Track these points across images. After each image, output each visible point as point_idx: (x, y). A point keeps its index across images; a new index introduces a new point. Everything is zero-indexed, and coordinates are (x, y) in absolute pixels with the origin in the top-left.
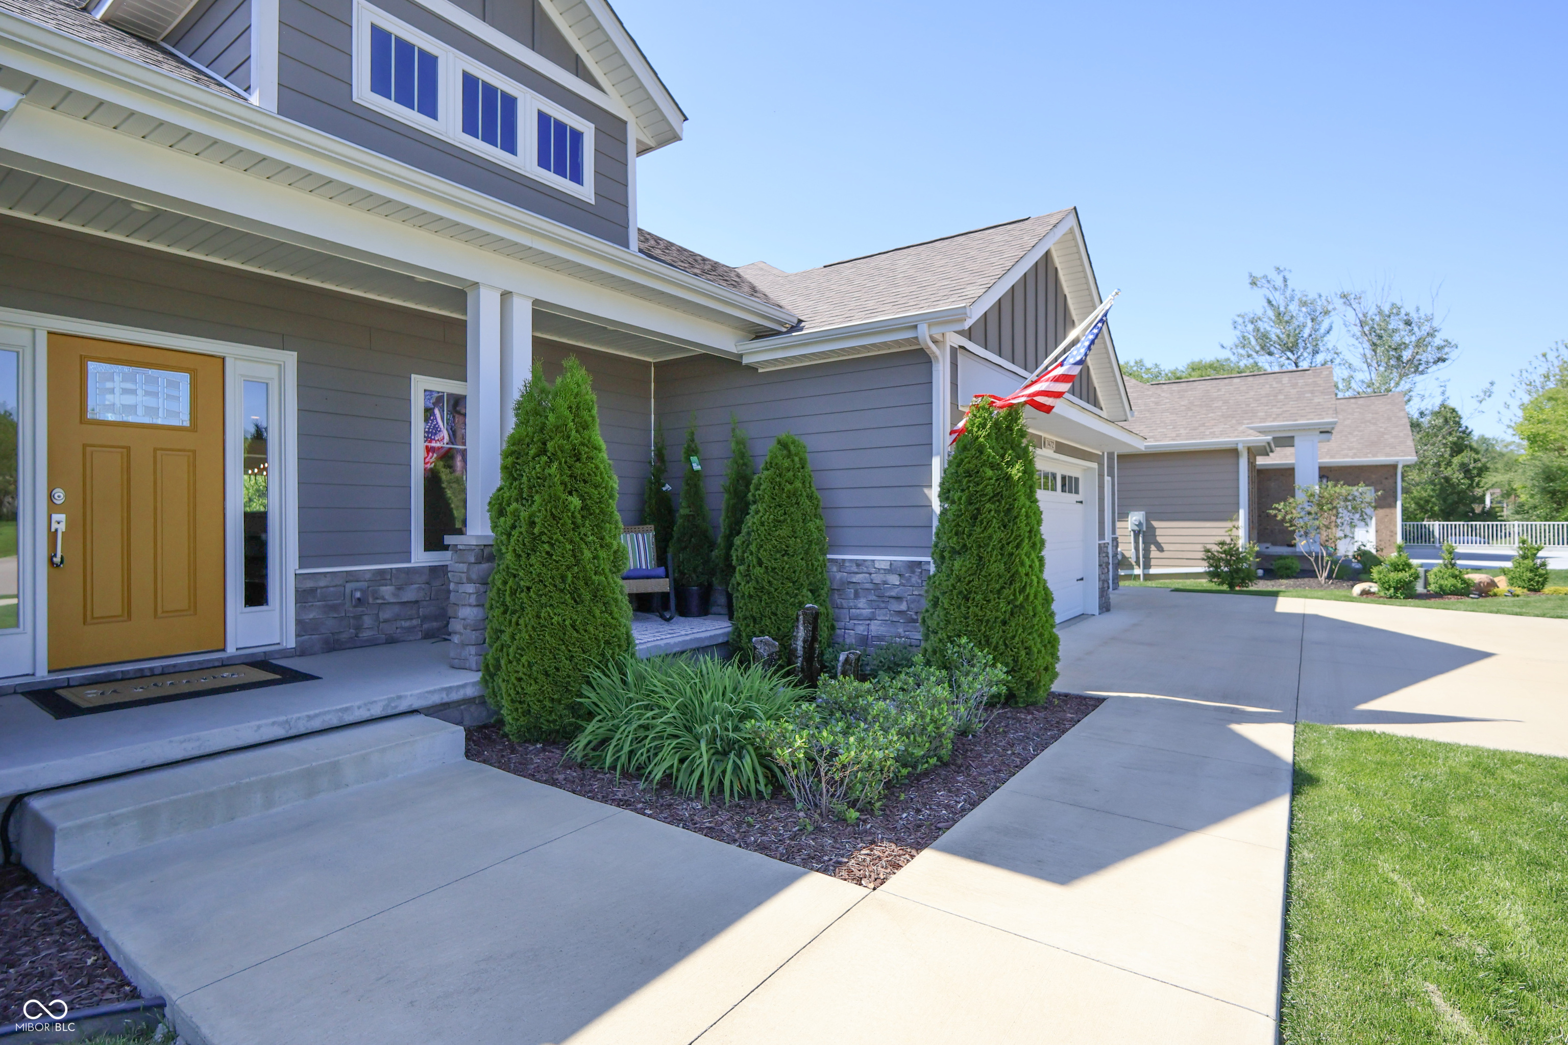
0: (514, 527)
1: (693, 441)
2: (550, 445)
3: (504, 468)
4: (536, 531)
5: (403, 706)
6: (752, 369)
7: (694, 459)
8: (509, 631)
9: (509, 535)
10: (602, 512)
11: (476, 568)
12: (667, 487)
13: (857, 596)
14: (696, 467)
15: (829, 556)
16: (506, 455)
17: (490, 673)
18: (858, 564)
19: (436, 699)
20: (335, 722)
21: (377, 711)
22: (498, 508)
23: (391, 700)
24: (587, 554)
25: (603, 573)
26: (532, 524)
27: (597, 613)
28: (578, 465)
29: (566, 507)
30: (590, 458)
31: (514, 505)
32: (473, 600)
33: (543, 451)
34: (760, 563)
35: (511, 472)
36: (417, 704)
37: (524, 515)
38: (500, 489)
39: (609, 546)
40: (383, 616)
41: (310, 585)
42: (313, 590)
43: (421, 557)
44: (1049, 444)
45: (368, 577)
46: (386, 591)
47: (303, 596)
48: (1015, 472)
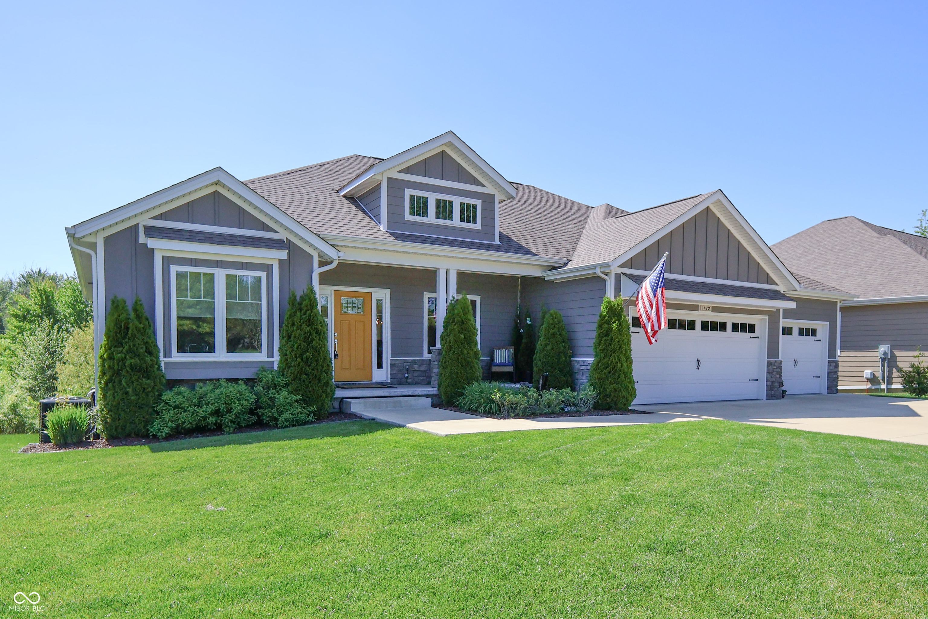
0: (446, 343)
1: (528, 312)
2: (455, 319)
3: (443, 326)
4: (451, 344)
5: (417, 394)
6: (550, 282)
7: (528, 319)
8: (444, 373)
9: (444, 346)
10: (471, 339)
11: (438, 356)
12: (522, 331)
14: (529, 322)
15: (572, 359)
16: (444, 322)
17: (439, 386)
19: (425, 393)
20: (400, 395)
21: (410, 393)
22: (442, 338)
23: (413, 391)
24: (465, 352)
25: (470, 358)
26: (450, 342)
27: (468, 370)
28: (463, 325)
29: (459, 337)
30: (467, 323)
31: (446, 337)
32: (437, 366)
33: (453, 321)
34: (540, 360)
35: (445, 327)
36: (420, 393)
37: (448, 340)
38: (442, 333)
39: (473, 350)
40: (415, 375)
41: (394, 363)
42: (394, 364)
43: (426, 356)
44: (704, 308)
45: (410, 361)
46: (416, 366)
47: (392, 366)
48: (615, 326)
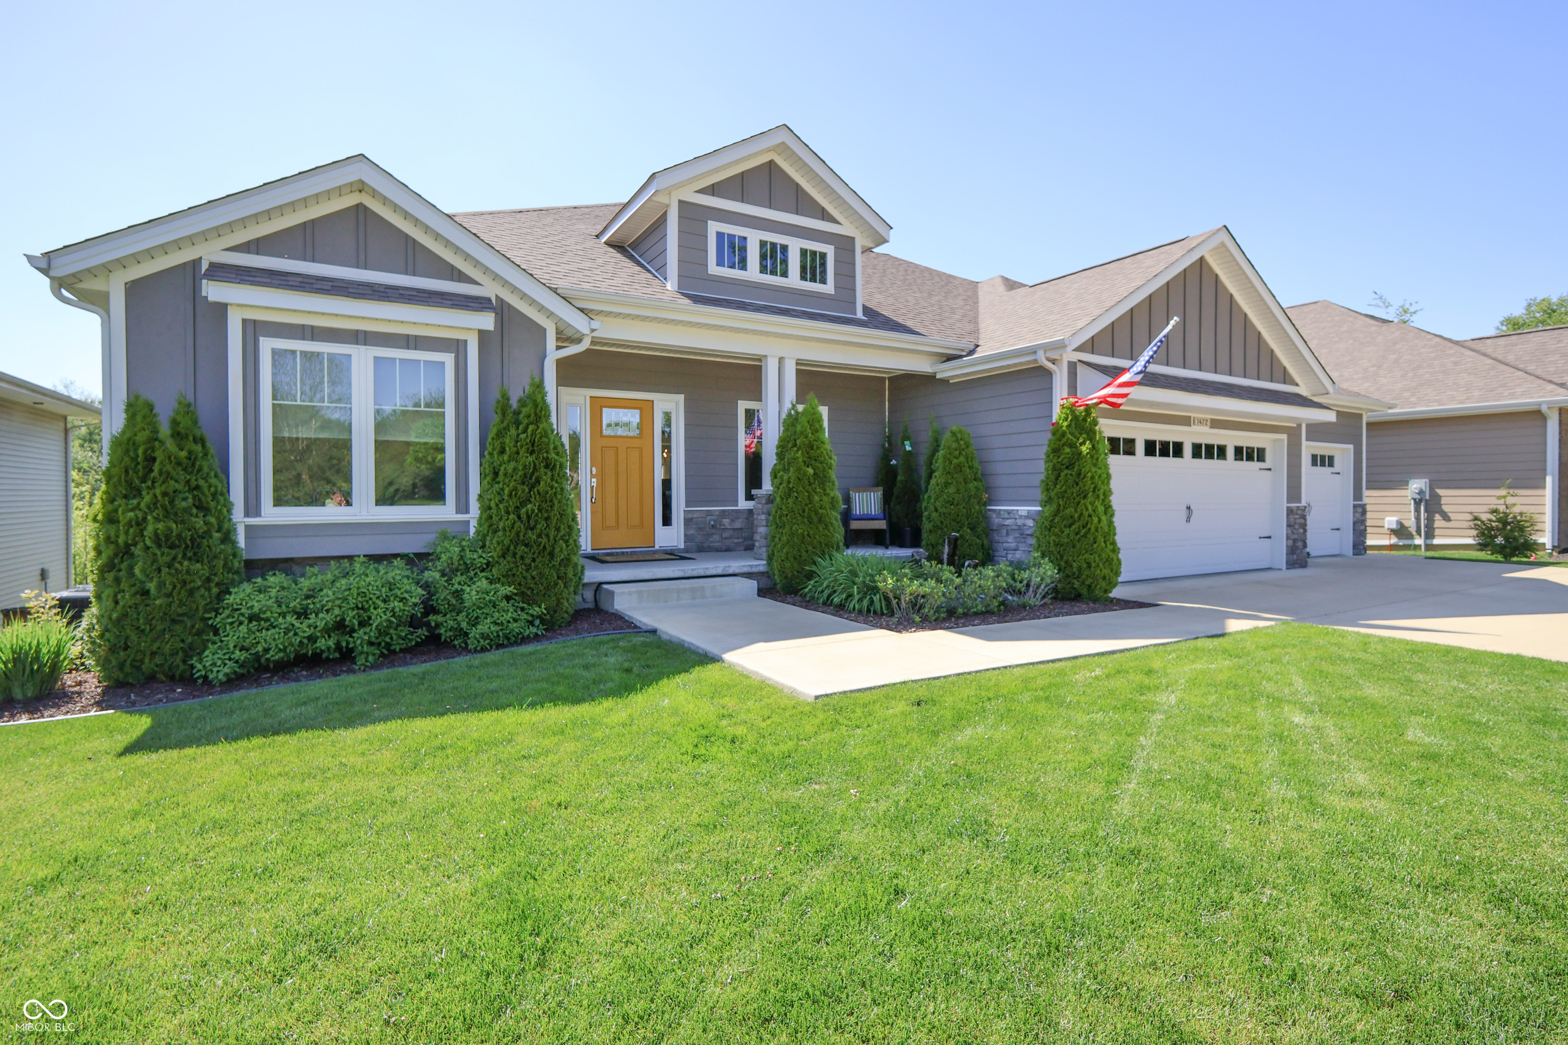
0: (781, 484)
1: (906, 431)
2: (798, 442)
3: (777, 454)
4: (791, 486)
5: (731, 571)
6: (945, 382)
7: (907, 443)
8: (778, 536)
9: (778, 488)
10: (825, 476)
11: (766, 506)
12: (894, 462)
13: (1007, 534)
14: (908, 448)
15: (989, 507)
16: (778, 447)
17: (770, 558)
18: (1009, 512)
19: (746, 570)
20: (702, 574)
21: (719, 571)
22: (774, 475)
23: (725, 567)
24: (817, 498)
25: (825, 509)
26: (789, 482)
27: (821, 529)
28: (812, 452)
29: (805, 474)
30: (818, 448)
31: (781, 473)
32: (764, 523)
33: (795, 445)
34: (936, 510)
35: (780, 456)
36: (737, 571)
37: (786, 477)
38: (775, 465)
39: (828, 495)
40: (724, 535)
41: (690, 516)
42: (692, 519)
43: (743, 504)
44: (1201, 422)
45: (717, 513)
46: (726, 521)
47: (688, 522)
48: (1085, 449)
